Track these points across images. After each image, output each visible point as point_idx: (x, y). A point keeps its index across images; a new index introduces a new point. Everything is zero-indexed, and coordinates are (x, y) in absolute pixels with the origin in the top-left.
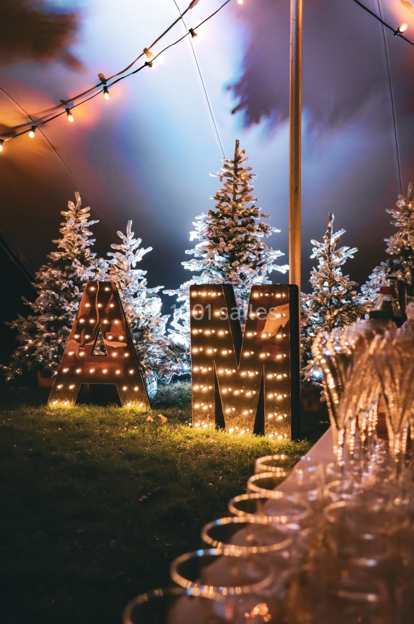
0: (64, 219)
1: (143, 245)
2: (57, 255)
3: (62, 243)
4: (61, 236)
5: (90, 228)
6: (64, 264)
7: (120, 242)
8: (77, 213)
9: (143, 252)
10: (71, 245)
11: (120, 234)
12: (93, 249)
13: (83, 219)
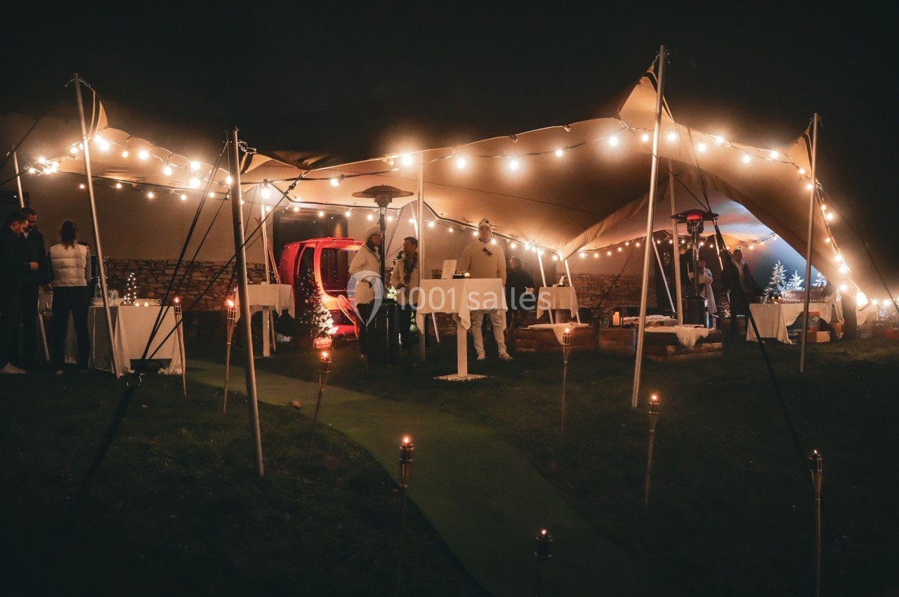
0: (774, 270)
1: (801, 279)
2: (772, 283)
3: (773, 278)
4: (773, 276)
5: (784, 273)
6: (774, 286)
7: (793, 278)
8: (779, 268)
9: (801, 281)
10: (777, 279)
11: (793, 275)
12: (785, 280)
13: (781, 270)
